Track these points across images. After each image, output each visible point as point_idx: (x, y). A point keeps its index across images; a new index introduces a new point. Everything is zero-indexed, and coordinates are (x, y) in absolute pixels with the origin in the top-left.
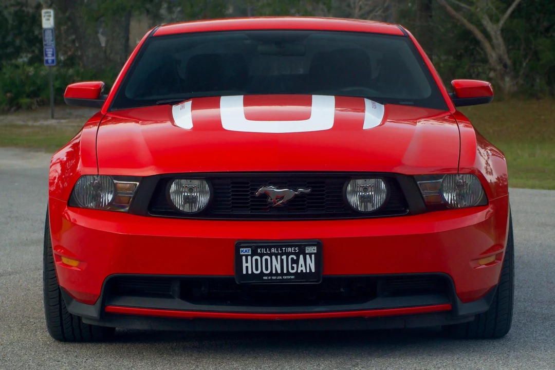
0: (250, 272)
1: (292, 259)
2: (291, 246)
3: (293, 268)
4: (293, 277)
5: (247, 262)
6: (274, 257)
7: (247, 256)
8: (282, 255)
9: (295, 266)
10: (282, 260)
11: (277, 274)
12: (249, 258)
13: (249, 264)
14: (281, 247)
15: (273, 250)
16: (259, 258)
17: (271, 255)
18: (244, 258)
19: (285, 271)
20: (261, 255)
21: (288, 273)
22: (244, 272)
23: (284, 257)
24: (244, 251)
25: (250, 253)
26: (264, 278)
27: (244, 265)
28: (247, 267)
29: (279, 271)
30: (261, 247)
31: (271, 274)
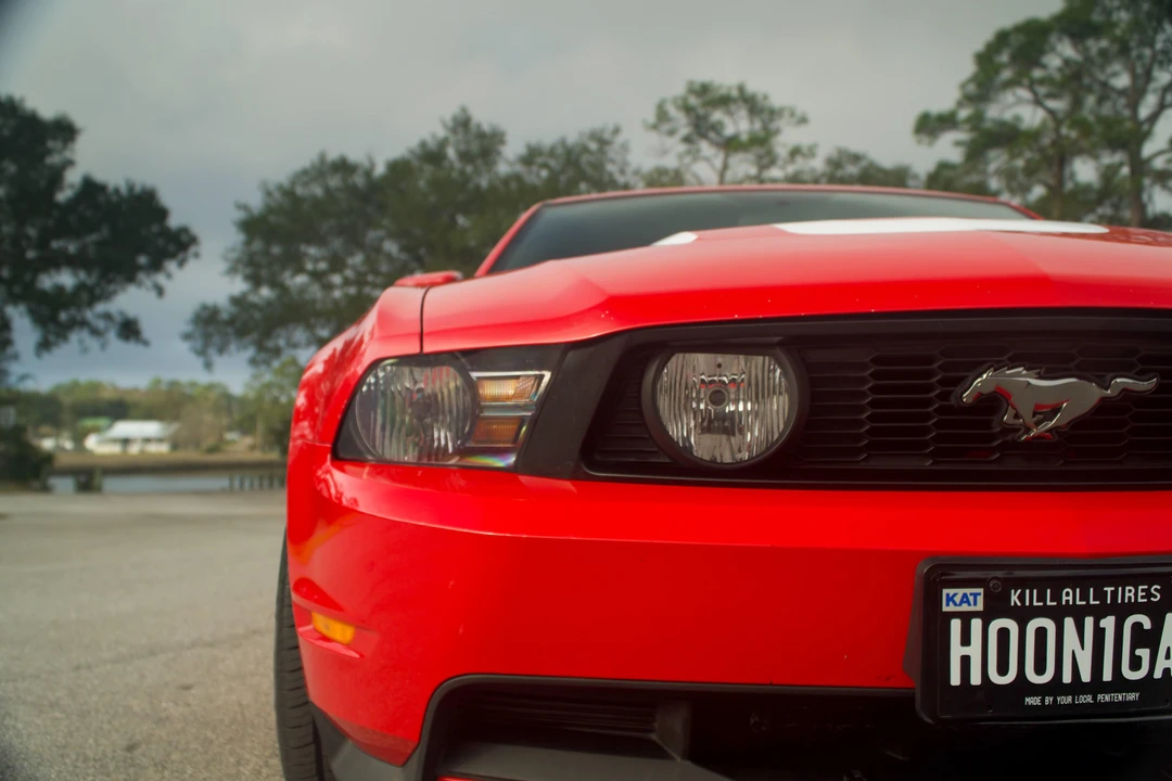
0: (976, 679)
1: (1137, 626)
2: (1135, 581)
3: (1135, 664)
4: (1132, 696)
5: (966, 641)
6: (1069, 623)
7: (966, 618)
8: (1099, 614)
9: (1144, 653)
10: (1099, 634)
11: (1077, 686)
12: (976, 624)
13: (974, 650)
14: (1099, 583)
15: (1067, 596)
16: (1012, 626)
17: (1058, 615)
18: (956, 625)
19: (1107, 676)
20: (1023, 616)
21: (1120, 683)
22: (955, 680)
23: (1108, 623)
24: (956, 599)
25: (980, 607)
26: (1032, 701)
27: (957, 651)
28: (966, 660)
29: (1086, 677)
30: (1022, 584)
31: (1056, 686)
